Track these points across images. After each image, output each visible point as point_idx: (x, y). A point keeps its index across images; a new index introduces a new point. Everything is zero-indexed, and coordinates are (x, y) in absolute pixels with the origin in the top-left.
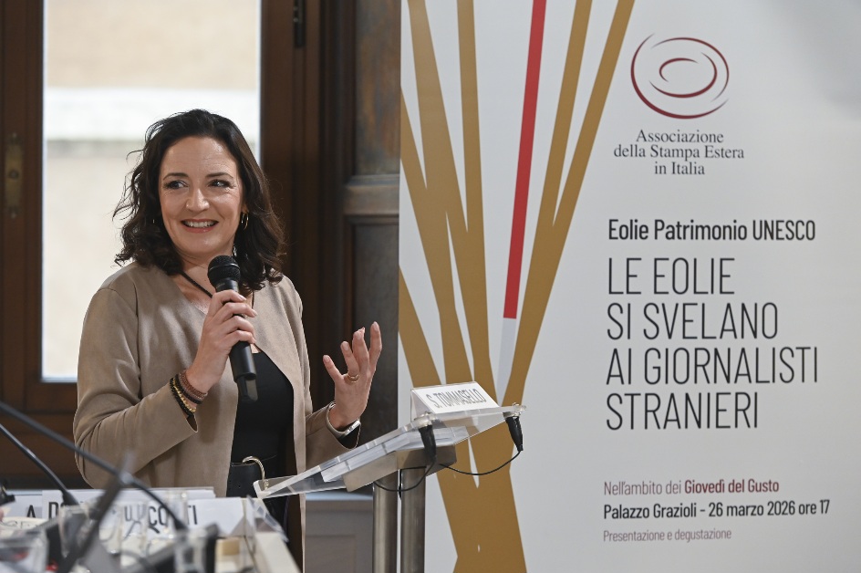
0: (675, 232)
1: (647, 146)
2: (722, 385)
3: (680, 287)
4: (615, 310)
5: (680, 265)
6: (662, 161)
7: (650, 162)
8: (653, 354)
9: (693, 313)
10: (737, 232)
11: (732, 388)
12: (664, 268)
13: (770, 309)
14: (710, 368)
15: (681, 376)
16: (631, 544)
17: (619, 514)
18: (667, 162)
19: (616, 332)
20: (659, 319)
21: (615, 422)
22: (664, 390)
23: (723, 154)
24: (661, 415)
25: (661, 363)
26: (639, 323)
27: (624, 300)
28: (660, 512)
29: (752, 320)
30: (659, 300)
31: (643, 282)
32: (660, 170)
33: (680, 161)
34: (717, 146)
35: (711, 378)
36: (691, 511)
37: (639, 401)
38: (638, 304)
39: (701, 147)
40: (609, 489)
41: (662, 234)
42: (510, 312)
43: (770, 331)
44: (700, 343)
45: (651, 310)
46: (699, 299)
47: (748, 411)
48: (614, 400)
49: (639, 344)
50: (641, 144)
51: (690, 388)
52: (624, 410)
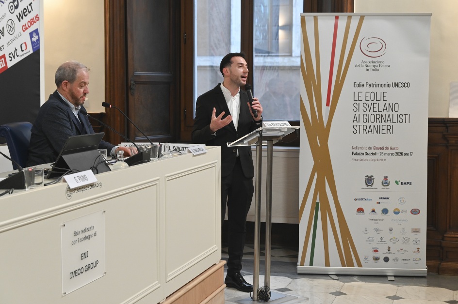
0: (371, 85)
1: (364, 64)
2: (383, 123)
3: (373, 99)
4: (355, 105)
5: (373, 94)
6: (368, 68)
7: (365, 68)
8: (365, 116)
9: (376, 105)
10: (388, 85)
11: (386, 124)
12: (368, 94)
13: (396, 105)
14: (380, 119)
15: (373, 121)
16: (359, 161)
17: (356, 154)
18: (369, 68)
19: (355, 110)
20: (367, 107)
21: (355, 132)
22: (368, 124)
23: (384, 66)
24: (367, 130)
25: (367, 118)
26: (361, 108)
27: (358, 102)
28: (367, 154)
29: (391, 107)
30: (367, 102)
31: (363, 98)
32: (368, 70)
33: (373, 68)
34: (383, 64)
35: (381, 122)
36: (375, 154)
37: (361, 127)
38: (361, 103)
39: (378, 64)
40: (353, 148)
41: (368, 86)
42: (328, 105)
43: (396, 110)
44: (378, 113)
45: (365, 105)
46: (377, 102)
47: (390, 130)
48: (355, 127)
49: (361, 113)
50: (362, 64)
51: (375, 124)
52: (358, 129)
